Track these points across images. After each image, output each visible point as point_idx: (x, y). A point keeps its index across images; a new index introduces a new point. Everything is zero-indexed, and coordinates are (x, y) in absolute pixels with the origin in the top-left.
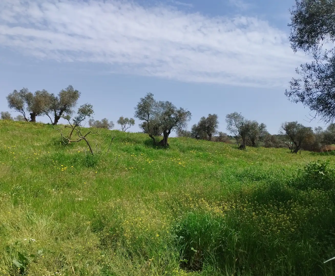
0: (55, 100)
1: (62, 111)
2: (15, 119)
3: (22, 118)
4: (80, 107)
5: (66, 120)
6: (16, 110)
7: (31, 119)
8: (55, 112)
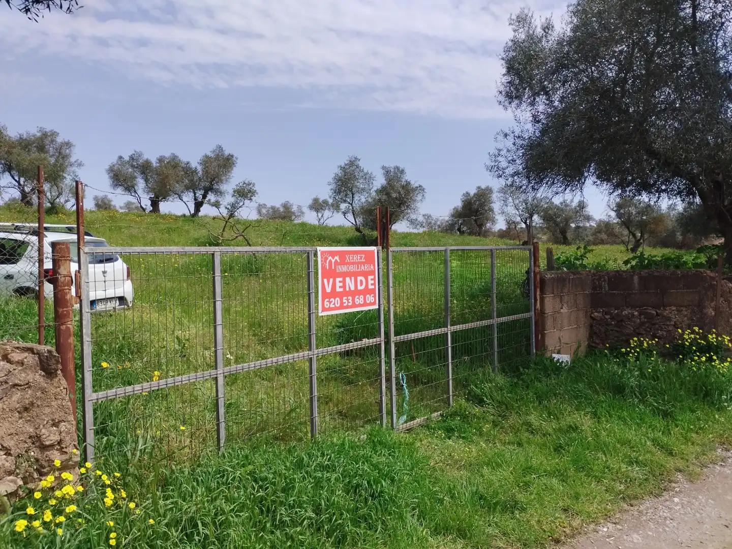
0: (192, 173)
1: (207, 191)
2: (121, 208)
3: (134, 206)
4: (235, 187)
5: (214, 208)
6: (123, 193)
7: (151, 208)
8: (195, 194)
